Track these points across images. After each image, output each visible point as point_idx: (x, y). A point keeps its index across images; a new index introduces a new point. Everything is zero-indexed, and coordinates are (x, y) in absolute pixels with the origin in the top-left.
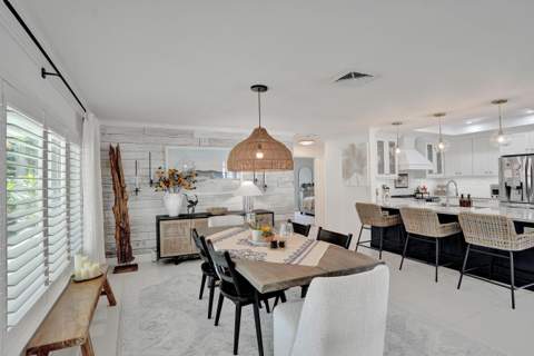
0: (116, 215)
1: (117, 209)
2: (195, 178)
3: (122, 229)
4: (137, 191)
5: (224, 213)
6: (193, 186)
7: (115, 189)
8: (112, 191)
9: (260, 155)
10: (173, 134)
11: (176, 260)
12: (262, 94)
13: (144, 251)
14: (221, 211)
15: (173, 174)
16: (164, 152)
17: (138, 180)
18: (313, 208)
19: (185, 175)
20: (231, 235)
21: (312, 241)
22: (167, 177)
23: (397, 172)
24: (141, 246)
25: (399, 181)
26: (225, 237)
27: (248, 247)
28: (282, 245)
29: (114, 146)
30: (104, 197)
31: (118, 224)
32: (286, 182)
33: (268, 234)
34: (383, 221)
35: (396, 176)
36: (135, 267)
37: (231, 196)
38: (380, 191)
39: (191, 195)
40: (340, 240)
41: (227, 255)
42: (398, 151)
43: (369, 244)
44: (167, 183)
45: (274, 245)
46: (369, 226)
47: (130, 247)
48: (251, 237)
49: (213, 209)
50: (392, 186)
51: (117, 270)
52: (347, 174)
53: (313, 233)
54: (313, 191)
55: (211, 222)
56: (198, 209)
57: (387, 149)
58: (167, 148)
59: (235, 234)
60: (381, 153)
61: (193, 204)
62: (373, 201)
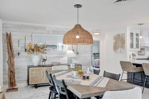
0: (9, 65)
1: (9, 61)
2: (46, 48)
3: (11, 71)
4: (19, 53)
5: (59, 64)
6: (45, 52)
7: (8, 52)
8: (8, 54)
9: (78, 37)
10: (36, 28)
11: (36, 86)
12: (79, 9)
13: (21, 82)
14: (58, 64)
15: (36, 46)
16: (32, 36)
17: (19, 49)
18: (99, 64)
19: (41, 47)
20: (63, 74)
21: (101, 77)
22: (33, 47)
23: (140, 48)
24: (20, 79)
25: (140, 52)
26: (61, 75)
27: (72, 79)
28: (88, 78)
29: (9, 33)
30: (3, 56)
31: (9, 69)
32: (87, 51)
33: (81, 73)
34: (133, 70)
35: (139, 49)
36: (16, 89)
37: (62, 57)
38: (131, 56)
39: (44, 56)
40: (114, 77)
41: (63, 82)
42: (141, 37)
43: (126, 81)
44: (33, 50)
45: (84, 78)
46: (126, 72)
47: (15, 80)
48: (73, 74)
49: (54, 63)
50: (137, 54)
51: (8, 90)
52: (115, 48)
53: (101, 74)
54: (99, 56)
55: (53, 68)
56: (47, 63)
57: (135, 37)
58: (33, 35)
59: (65, 73)
60: (132, 38)
61: (45, 60)
62: (128, 60)
